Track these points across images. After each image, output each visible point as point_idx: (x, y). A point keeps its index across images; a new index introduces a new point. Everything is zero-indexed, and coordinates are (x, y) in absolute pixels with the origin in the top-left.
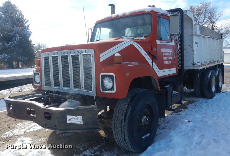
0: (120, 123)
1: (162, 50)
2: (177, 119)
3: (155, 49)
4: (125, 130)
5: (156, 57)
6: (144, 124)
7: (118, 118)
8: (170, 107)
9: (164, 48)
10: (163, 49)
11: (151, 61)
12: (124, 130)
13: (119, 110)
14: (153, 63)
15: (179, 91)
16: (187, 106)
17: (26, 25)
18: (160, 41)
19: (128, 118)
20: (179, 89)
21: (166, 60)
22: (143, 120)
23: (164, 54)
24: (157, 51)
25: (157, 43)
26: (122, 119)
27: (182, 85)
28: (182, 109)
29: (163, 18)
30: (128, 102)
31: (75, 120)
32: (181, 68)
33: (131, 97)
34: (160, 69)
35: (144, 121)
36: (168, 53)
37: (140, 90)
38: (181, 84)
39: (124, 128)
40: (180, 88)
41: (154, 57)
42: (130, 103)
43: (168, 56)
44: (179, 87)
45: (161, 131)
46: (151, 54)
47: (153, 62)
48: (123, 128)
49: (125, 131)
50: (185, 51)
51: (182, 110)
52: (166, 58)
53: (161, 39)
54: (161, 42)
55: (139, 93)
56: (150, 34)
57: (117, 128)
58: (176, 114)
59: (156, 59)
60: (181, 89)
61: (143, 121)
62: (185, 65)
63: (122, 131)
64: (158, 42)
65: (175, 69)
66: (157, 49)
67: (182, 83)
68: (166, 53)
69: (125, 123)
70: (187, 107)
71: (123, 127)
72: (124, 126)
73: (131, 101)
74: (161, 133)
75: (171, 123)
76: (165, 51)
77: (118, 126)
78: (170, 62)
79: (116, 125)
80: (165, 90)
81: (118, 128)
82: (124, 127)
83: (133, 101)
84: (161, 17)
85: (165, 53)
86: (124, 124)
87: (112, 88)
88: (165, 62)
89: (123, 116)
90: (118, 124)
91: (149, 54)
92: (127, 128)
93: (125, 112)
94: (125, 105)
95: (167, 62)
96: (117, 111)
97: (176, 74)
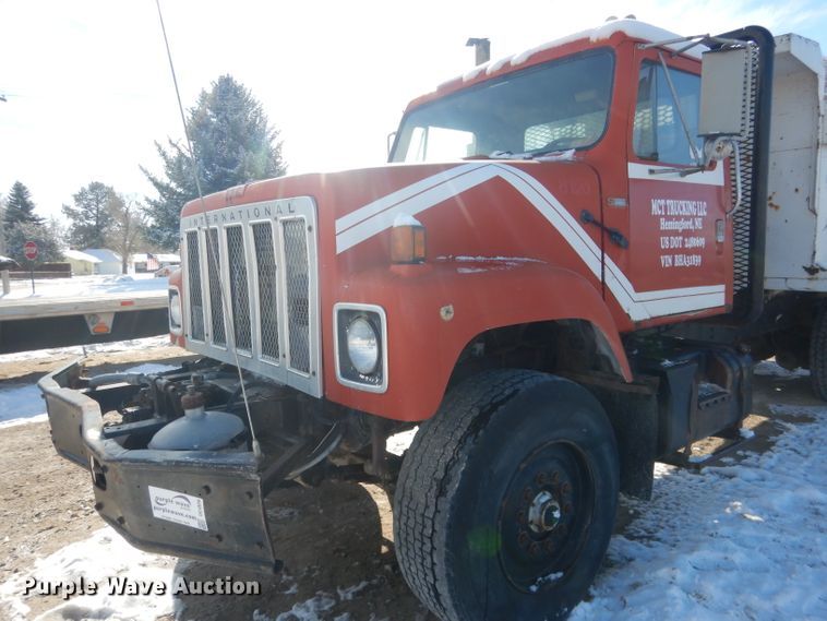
0: (419, 519)
1: (654, 206)
2: (717, 495)
3: (620, 203)
4: (435, 556)
5: (621, 237)
6: (539, 527)
7: (411, 499)
8: (681, 451)
9: (666, 198)
10: (662, 202)
11: (598, 252)
12: (431, 554)
13: (421, 464)
14: (603, 264)
15: (729, 384)
16: (773, 438)
17: (274, 145)
18: (647, 167)
19: (448, 506)
20: (730, 376)
21: (672, 252)
22: (531, 509)
23: (665, 225)
24: (627, 210)
25: (632, 175)
26: (427, 507)
27: (747, 357)
28: (748, 453)
29: (669, 67)
30: (459, 434)
31: (177, 509)
32: (751, 285)
33: (476, 412)
34: (638, 289)
35: (538, 515)
36: (687, 218)
37: (522, 381)
38: (740, 352)
39: (433, 548)
40: (733, 372)
41: (610, 237)
42: (465, 436)
43: (687, 234)
44: (730, 365)
45: (632, 548)
46: (595, 222)
47: (608, 260)
48: (429, 545)
49: (435, 561)
50: (770, 212)
51: (746, 457)
52: (676, 242)
53: (652, 158)
54: (652, 172)
55: (516, 391)
56: (599, 141)
57: (406, 539)
58: (717, 473)
59: (619, 245)
60: (738, 374)
61: (533, 514)
62: (768, 272)
63: (423, 559)
64: (637, 171)
65: (722, 288)
66: (628, 201)
67: (745, 348)
68: (678, 218)
69: (437, 528)
70: (773, 443)
71: (426, 541)
72: (431, 538)
73: (474, 428)
74: (631, 560)
75: (686, 514)
76: (673, 212)
77: (410, 531)
78: (696, 260)
79: (403, 527)
80: (656, 380)
81: (411, 539)
82: (432, 541)
83: (481, 432)
84: (660, 64)
85: (669, 218)
86: (434, 531)
87: (376, 372)
88: (666, 261)
89: (432, 494)
90: (411, 523)
91: (586, 220)
92: (444, 549)
93: (440, 474)
94: (445, 446)
95: (680, 261)
96: (414, 467)
97: (724, 311)
